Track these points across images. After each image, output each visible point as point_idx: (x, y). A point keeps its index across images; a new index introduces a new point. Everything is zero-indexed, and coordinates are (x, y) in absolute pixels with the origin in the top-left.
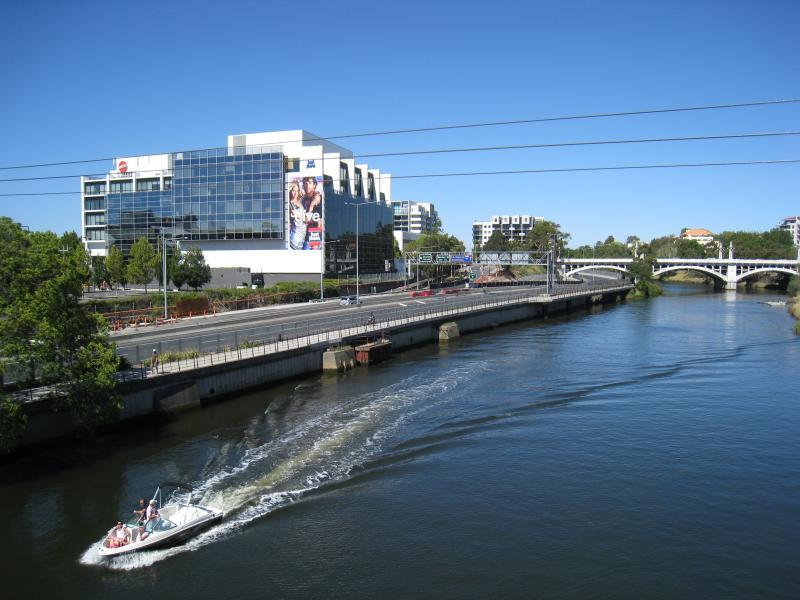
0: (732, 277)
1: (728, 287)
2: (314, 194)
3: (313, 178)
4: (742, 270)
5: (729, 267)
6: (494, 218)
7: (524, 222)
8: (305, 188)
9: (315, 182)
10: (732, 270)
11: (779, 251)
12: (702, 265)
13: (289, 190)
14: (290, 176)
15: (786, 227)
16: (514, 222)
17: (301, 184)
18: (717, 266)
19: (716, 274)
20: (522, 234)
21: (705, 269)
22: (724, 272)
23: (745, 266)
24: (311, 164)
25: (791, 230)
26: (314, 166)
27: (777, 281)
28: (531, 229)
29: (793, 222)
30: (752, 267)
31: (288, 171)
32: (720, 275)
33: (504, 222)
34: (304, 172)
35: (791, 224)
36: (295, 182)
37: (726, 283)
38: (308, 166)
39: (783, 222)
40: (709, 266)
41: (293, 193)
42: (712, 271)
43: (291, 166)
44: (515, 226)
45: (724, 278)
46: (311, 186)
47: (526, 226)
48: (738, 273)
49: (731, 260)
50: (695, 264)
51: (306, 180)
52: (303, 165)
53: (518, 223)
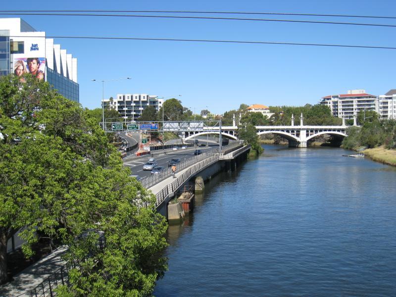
0: (303, 139)
1: (301, 145)
2: (38, 73)
3: (37, 59)
4: (310, 133)
5: (301, 131)
6: (119, 96)
7: (142, 99)
8: (29, 67)
9: (38, 63)
10: (303, 133)
11: (327, 119)
12: (283, 130)
13: (14, 68)
14: (15, 57)
15: (325, 103)
16: (134, 99)
17: (25, 64)
18: (293, 131)
19: (293, 136)
20: (141, 109)
21: (285, 133)
22: (298, 135)
23: (312, 131)
24: (34, 47)
25: (328, 105)
26: (38, 49)
27: (329, 141)
28: (148, 104)
29: (328, 99)
30: (316, 131)
31: (12, 52)
32: (295, 137)
33: (126, 99)
34: (28, 53)
35: (328, 101)
36: (20, 61)
37: (299, 143)
38: (32, 49)
39: (323, 99)
40: (288, 131)
41: (18, 71)
42: (289, 134)
43: (16, 48)
44: (135, 102)
45: (298, 139)
46: (34, 66)
47: (144, 102)
48: (307, 135)
49: (301, 126)
50: (278, 130)
51: (30, 60)
52: (27, 48)
53: (138, 100)
